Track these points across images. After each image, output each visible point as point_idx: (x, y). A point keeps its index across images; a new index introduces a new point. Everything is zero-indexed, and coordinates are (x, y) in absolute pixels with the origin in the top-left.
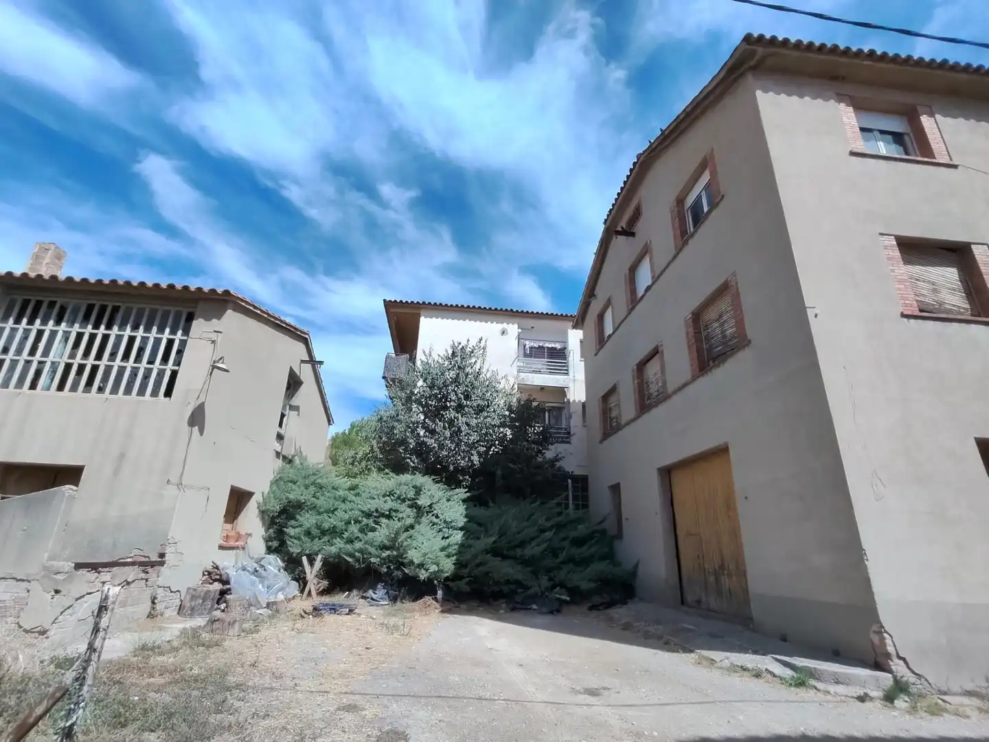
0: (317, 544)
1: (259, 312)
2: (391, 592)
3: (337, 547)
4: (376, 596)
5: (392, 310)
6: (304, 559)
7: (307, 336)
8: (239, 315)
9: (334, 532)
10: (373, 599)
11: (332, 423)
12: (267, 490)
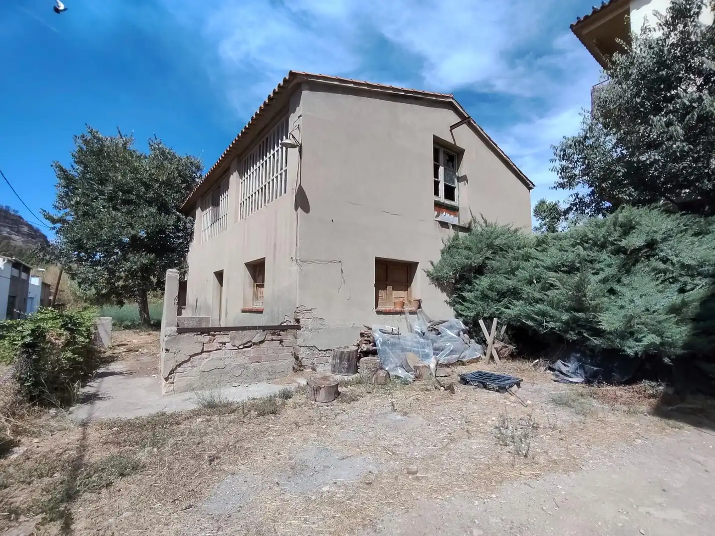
0: (494, 308)
1: (352, 85)
2: (588, 367)
3: (516, 309)
4: (568, 369)
5: (585, 32)
6: (481, 322)
7: (451, 100)
8: (320, 93)
9: (515, 293)
10: (561, 373)
11: (531, 185)
12: (437, 258)
